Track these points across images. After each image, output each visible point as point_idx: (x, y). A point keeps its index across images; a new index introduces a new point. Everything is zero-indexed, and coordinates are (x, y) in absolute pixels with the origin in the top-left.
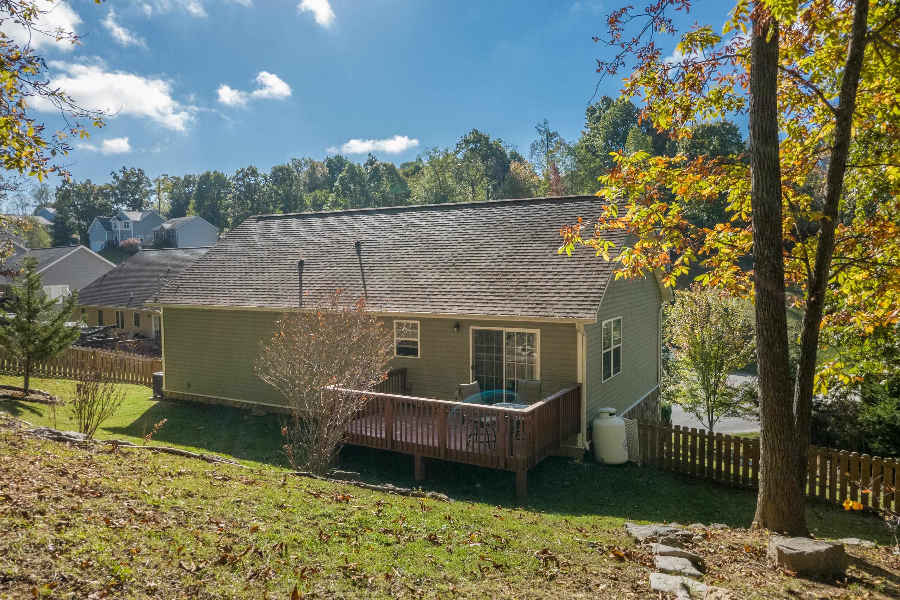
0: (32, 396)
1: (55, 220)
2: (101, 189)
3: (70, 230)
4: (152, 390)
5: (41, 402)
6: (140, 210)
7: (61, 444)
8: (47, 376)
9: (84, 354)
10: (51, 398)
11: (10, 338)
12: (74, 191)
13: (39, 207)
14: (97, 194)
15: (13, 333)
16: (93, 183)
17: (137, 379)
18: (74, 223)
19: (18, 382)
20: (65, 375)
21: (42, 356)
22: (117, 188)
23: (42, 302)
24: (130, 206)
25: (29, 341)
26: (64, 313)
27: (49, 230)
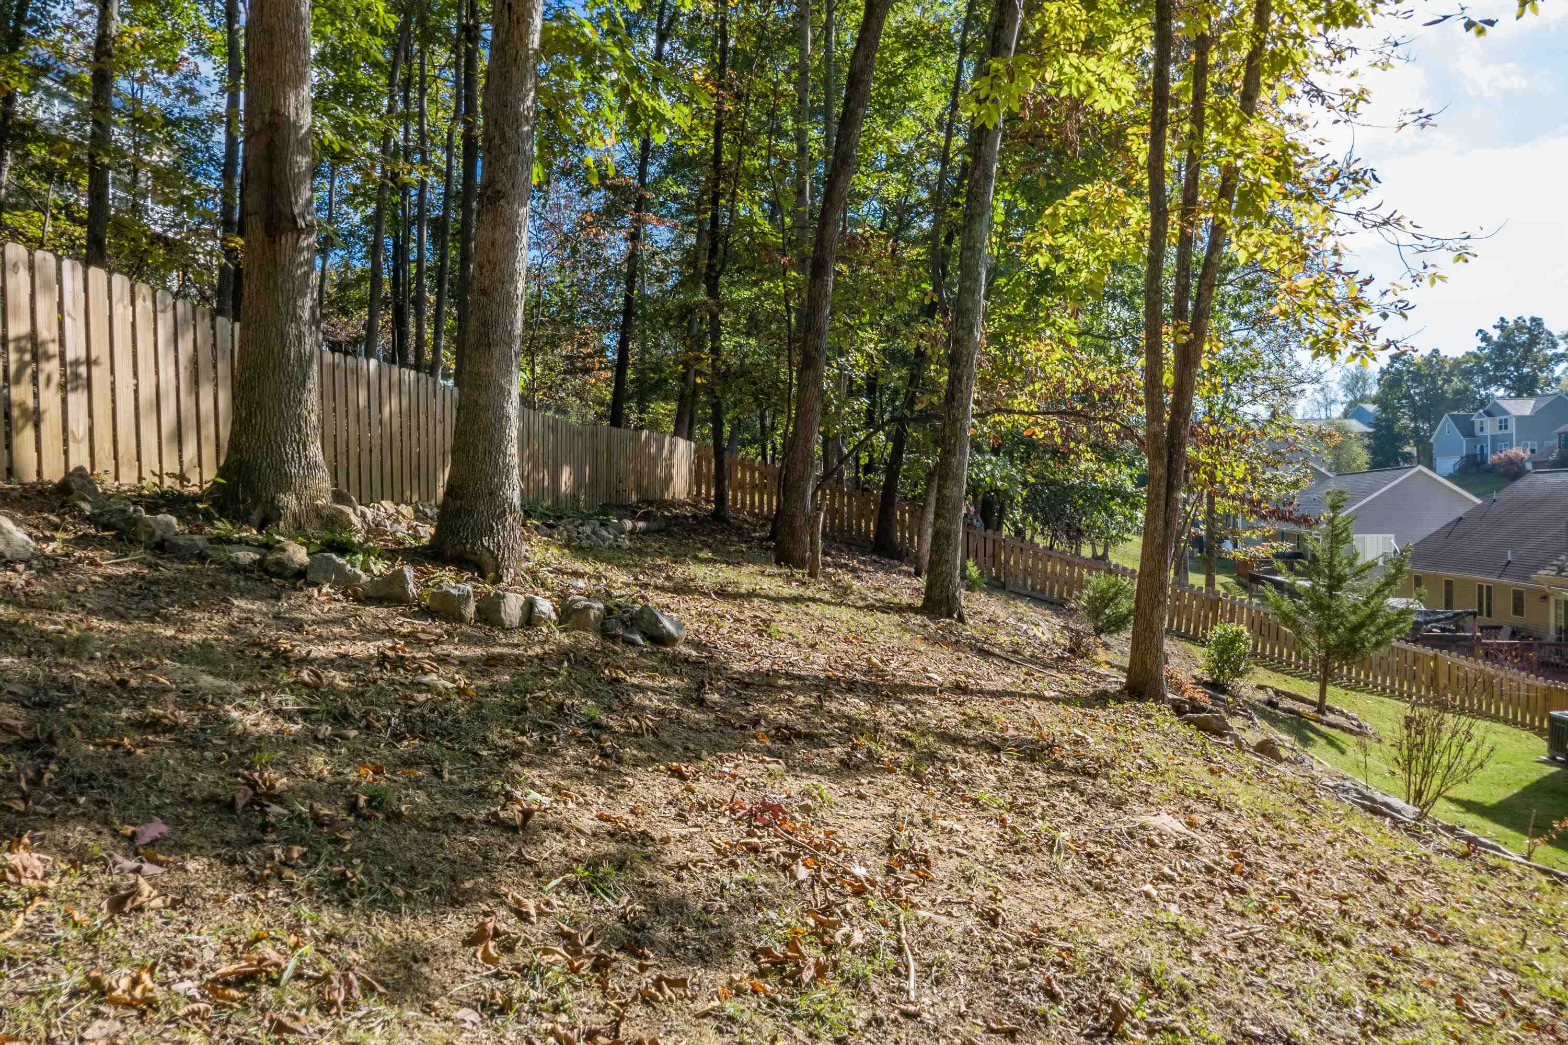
0: (1330, 717)
1: (1376, 423)
2: (1457, 363)
3: (1401, 439)
4: (1546, 744)
5: (1344, 729)
6: (1532, 395)
7: (1376, 819)
8: (1353, 686)
9: (1416, 658)
10: (1360, 726)
11: (1301, 619)
12: (1409, 372)
13: (1351, 404)
14: (1450, 374)
15: (1306, 612)
16: (1442, 354)
17: (1515, 716)
18: (1406, 427)
19: (1311, 690)
20: (1384, 690)
21: (1347, 653)
22: (1488, 358)
23: (1351, 564)
24: (1513, 389)
25: (1329, 626)
26: (1387, 584)
27: (1366, 441)
